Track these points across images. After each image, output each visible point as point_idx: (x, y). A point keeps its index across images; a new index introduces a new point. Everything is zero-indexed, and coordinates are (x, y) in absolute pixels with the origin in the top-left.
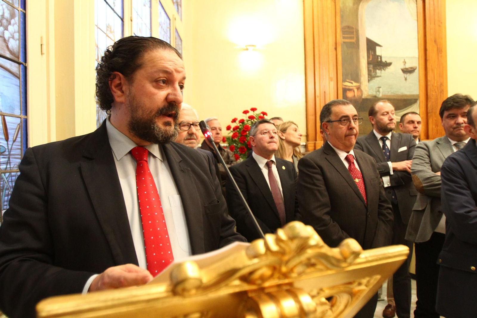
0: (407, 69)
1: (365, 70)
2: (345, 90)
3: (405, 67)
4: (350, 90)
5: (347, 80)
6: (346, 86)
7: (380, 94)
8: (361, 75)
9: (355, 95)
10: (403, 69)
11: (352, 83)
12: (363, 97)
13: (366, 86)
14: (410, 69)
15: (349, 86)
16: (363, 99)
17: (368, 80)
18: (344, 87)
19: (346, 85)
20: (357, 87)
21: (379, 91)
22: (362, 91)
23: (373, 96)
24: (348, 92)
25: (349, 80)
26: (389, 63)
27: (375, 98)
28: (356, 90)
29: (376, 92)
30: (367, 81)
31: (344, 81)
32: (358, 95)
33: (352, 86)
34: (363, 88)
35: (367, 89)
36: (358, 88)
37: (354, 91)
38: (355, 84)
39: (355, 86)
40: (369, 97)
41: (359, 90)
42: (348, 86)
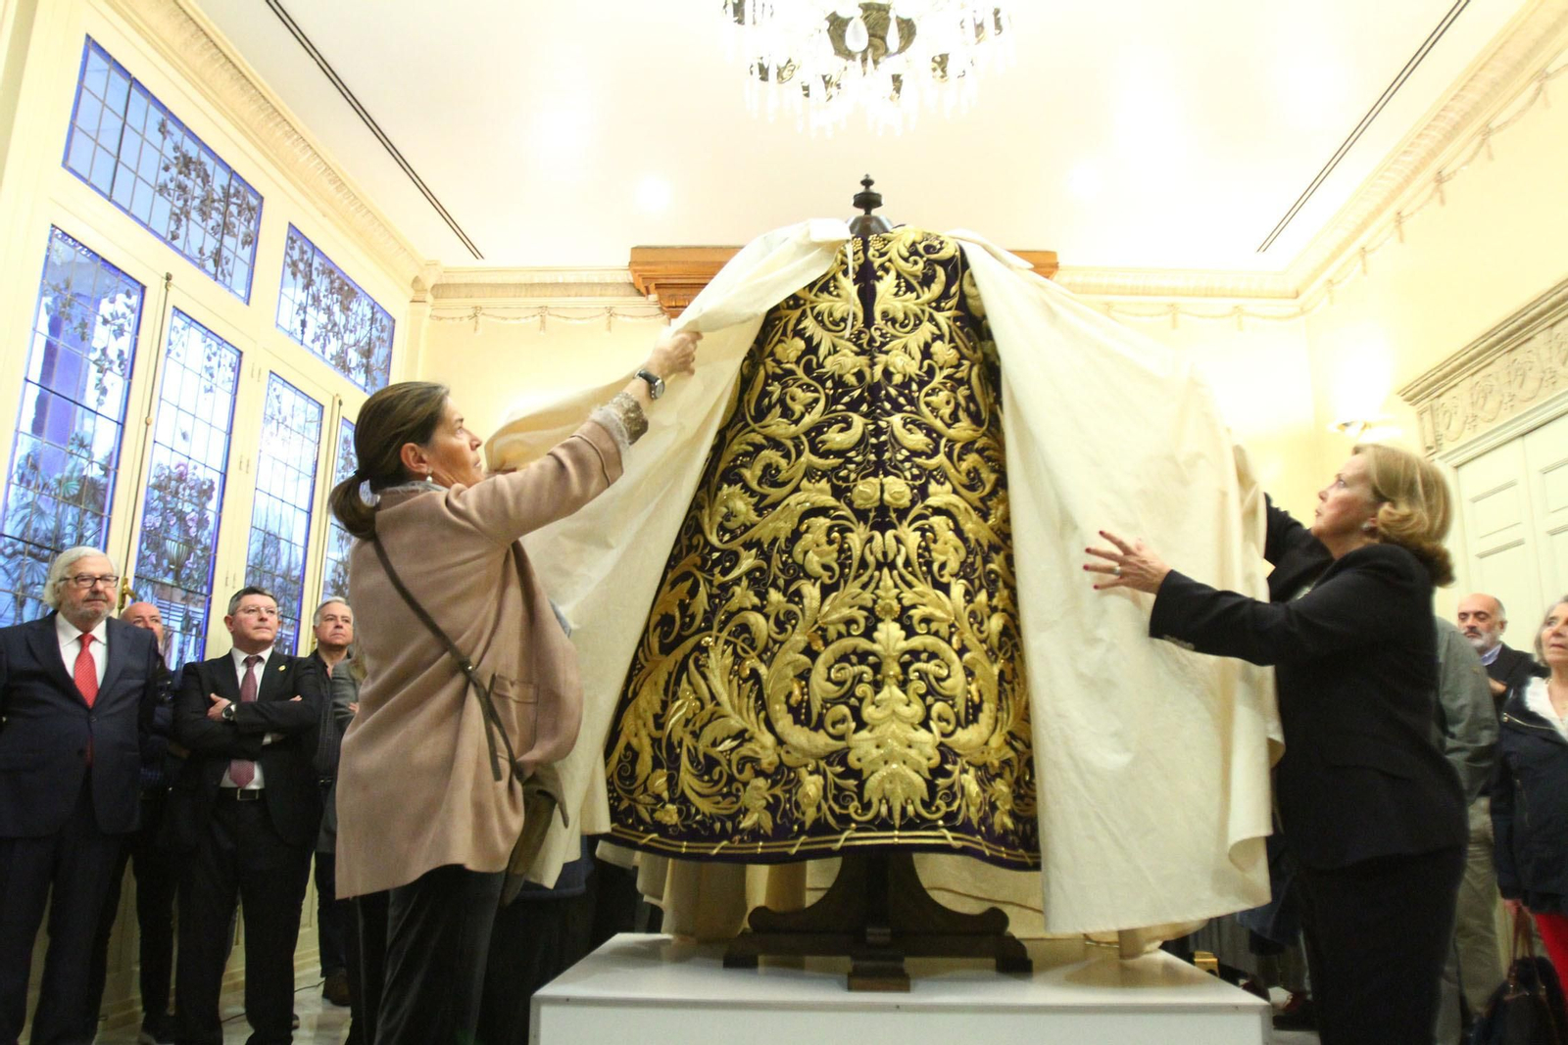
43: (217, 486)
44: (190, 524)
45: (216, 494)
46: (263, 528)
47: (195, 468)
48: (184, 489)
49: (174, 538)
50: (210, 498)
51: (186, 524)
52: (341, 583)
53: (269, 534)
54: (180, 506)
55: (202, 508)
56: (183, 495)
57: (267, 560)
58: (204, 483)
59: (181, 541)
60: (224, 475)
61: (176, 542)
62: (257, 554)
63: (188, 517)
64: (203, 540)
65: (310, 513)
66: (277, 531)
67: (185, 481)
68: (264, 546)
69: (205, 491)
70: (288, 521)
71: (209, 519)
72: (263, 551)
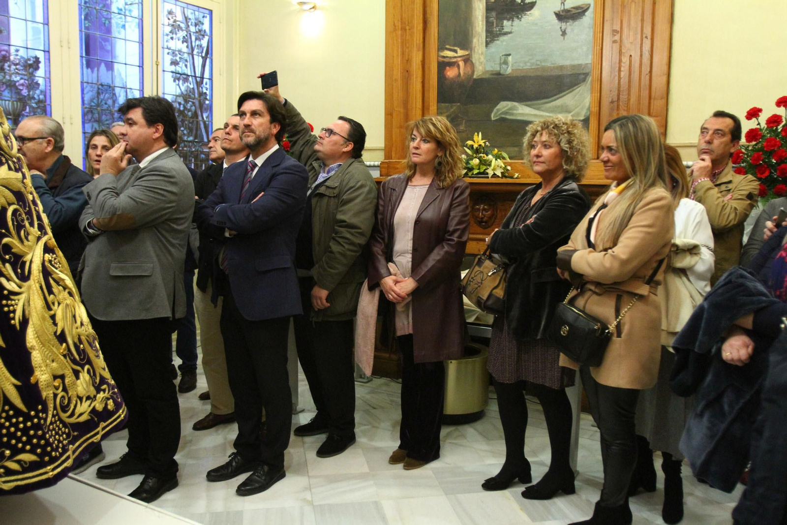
0: (568, 11)
1: (480, 23)
2: (443, 65)
3: (562, 9)
4: (451, 64)
5: (448, 47)
6: (444, 57)
7: (507, 68)
8: (472, 34)
9: (459, 73)
10: (559, 12)
11: (456, 51)
12: (475, 77)
13: (482, 54)
14: (574, 11)
15: (450, 58)
16: (475, 80)
17: (486, 41)
18: (441, 59)
19: (445, 55)
20: (464, 58)
21: (506, 63)
22: (473, 65)
23: (494, 72)
24: (448, 68)
25: (450, 46)
26: (529, 3)
27: (496, 76)
28: (461, 64)
29: (500, 64)
30: (484, 44)
31: (441, 48)
32: (464, 73)
33: (455, 57)
34: (475, 58)
35: (482, 59)
36: (467, 60)
37: (458, 67)
38: (461, 52)
39: (460, 57)
40: (487, 76)
41: (468, 64)
42: (447, 57)
43: (42, 59)
44: (21, 88)
45: (42, 65)
46: (95, 81)
47: (17, 51)
48: (9, 66)
49: (6, 99)
50: (37, 68)
51: (17, 88)
52: (182, 108)
53: (102, 85)
54: (8, 77)
55: (32, 75)
56: (9, 70)
57: (104, 102)
58: (29, 60)
59: (13, 99)
60: (47, 52)
61: (9, 101)
62: (92, 100)
63: (17, 84)
64: (36, 96)
65: (141, 66)
66: (110, 82)
67: (9, 60)
68: (98, 94)
69: (30, 66)
70: (120, 74)
71: (39, 82)
72: (98, 97)
